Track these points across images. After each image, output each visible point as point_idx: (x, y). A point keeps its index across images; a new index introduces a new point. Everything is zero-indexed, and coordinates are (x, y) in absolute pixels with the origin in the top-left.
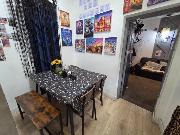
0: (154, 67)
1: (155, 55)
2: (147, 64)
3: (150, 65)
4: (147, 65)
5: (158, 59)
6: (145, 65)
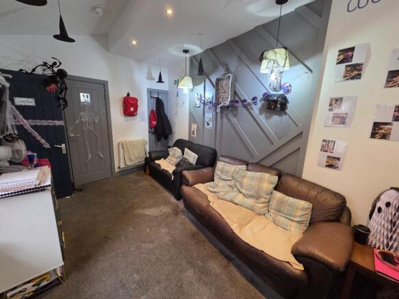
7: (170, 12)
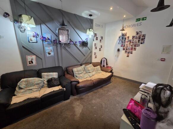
0: (36, 87)
1: (28, 64)
2: (22, 87)
3: (28, 84)
4: (20, 88)
5: (35, 70)
6: (17, 89)
7: (111, 9)
